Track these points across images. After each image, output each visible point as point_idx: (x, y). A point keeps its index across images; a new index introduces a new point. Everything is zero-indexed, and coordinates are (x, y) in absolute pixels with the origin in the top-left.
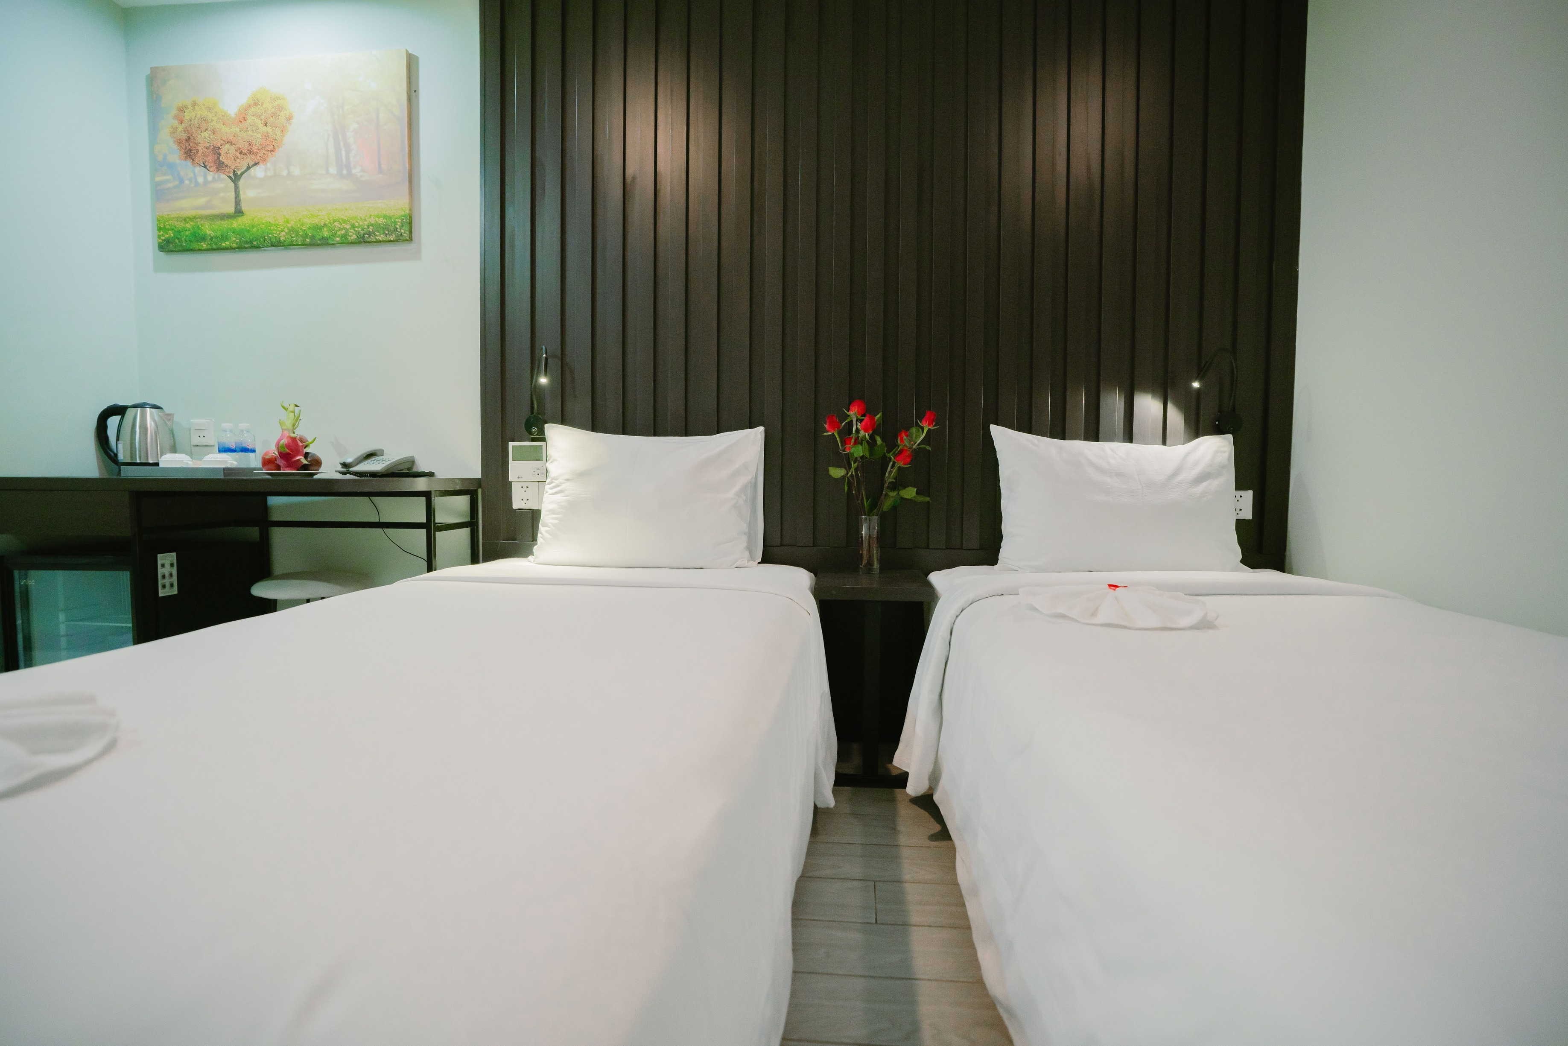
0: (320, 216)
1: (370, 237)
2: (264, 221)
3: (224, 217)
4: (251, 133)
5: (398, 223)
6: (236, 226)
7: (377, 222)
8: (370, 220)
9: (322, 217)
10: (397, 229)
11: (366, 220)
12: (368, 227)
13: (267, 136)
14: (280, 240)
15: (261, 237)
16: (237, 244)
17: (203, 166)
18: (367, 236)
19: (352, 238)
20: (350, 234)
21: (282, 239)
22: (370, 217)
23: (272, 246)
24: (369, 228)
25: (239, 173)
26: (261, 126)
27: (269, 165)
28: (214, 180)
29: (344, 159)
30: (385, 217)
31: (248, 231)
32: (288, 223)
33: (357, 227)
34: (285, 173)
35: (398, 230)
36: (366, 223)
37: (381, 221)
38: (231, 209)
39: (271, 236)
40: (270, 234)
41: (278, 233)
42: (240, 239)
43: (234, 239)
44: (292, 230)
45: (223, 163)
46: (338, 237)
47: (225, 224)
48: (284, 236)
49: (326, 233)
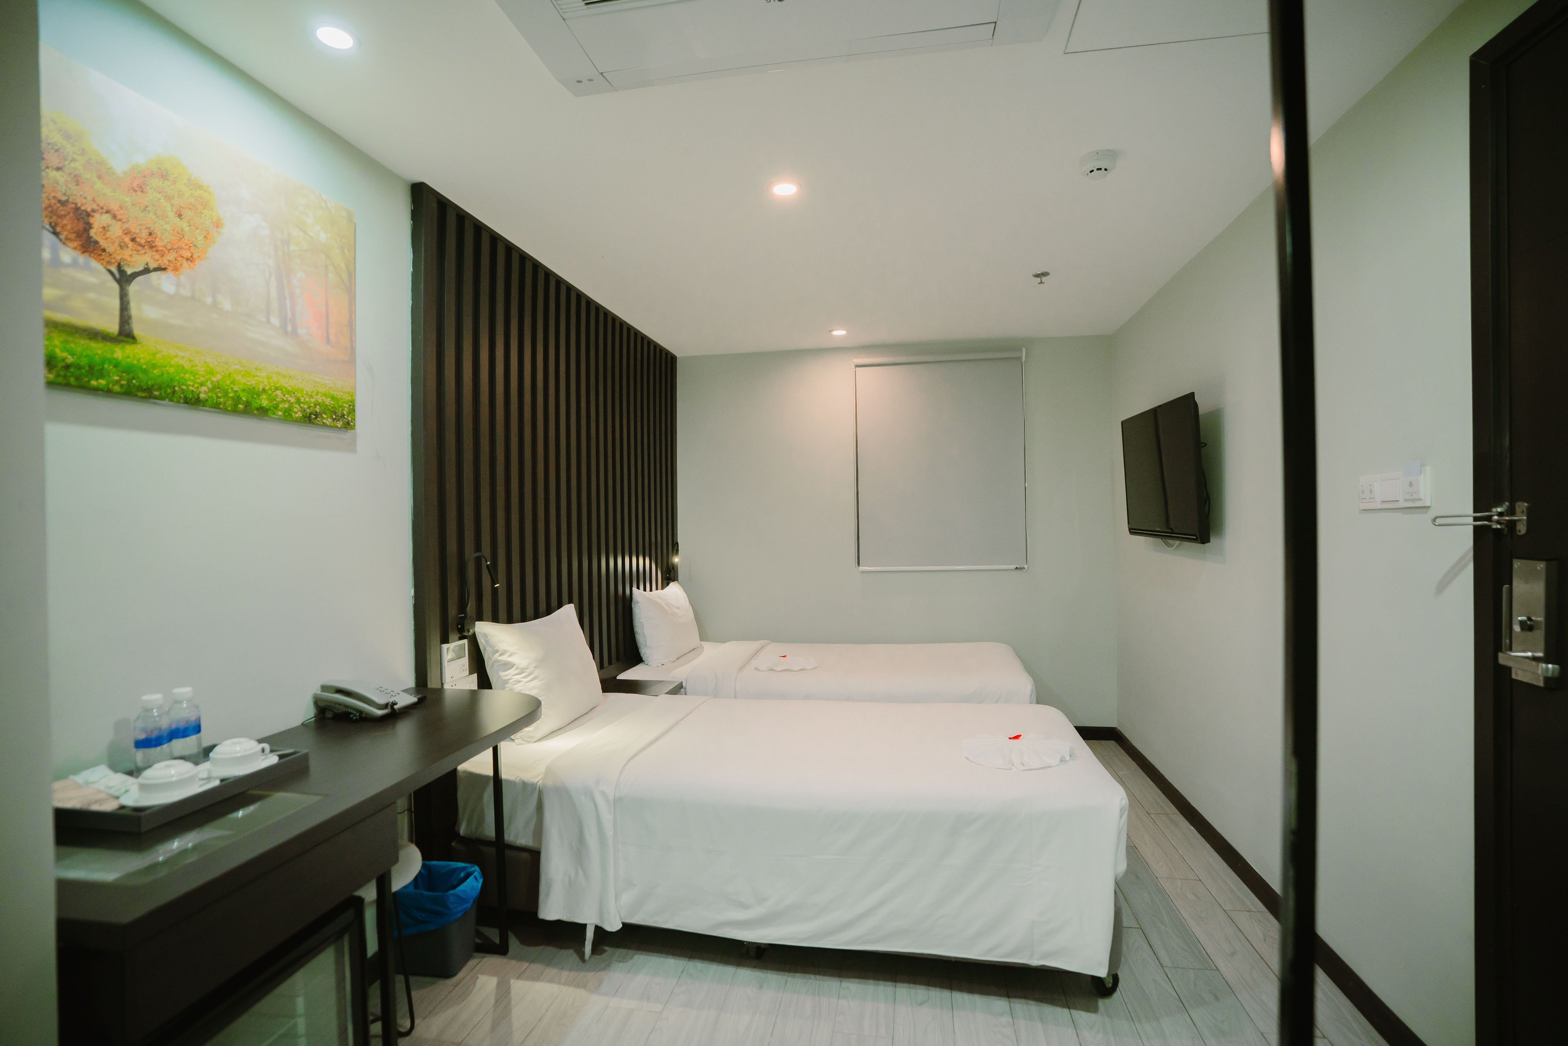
0: (257, 376)
1: (316, 418)
2: (172, 362)
3: (95, 335)
4: (152, 216)
5: (345, 409)
6: (120, 358)
7: (324, 402)
8: (316, 397)
9: (261, 380)
10: (344, 415)
11: (312, 396)
12: (315, 405)
13: (181, 234)
14: (199, 398)
15: (168, 386)
16: (122, 386)
17: (51, 229)
18: (314, 417)
19: (297, 415)
20: (295, 410)
21: (202, 396)
22: (317, 394)
23: (186, 402)
24: (316, 407)
25: (129, 271)
26: (171, 214)
27: (183, 278)
28: (74, 264)
29: (289, 312)
30: (333, 398)
31: (145, 371)
32: (213, 375)
33: (302, 403)
34: (209, 300)
35: (346, 417)
36: (313, 400)
37: (328, 401)
38: (113, 327)
39: (184, 387)
40: (183, 384)
41: (196, 385)
42: (129, 381)
43: (116, 378)
44: (216, 387)
45: (96, 242)
46: (281, 411)
47: (98, 349)
48: (206, 393)
49: (265, 403)
